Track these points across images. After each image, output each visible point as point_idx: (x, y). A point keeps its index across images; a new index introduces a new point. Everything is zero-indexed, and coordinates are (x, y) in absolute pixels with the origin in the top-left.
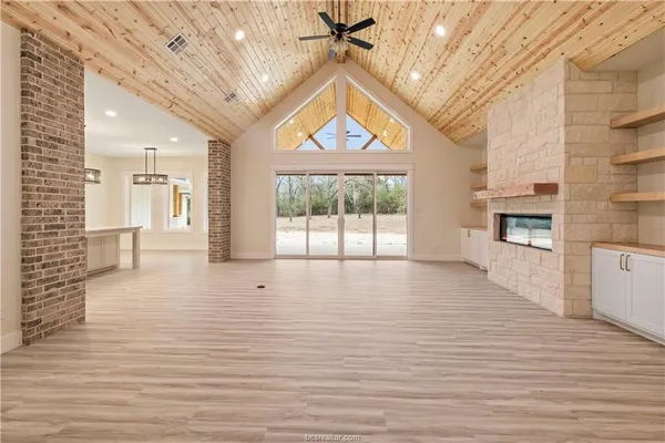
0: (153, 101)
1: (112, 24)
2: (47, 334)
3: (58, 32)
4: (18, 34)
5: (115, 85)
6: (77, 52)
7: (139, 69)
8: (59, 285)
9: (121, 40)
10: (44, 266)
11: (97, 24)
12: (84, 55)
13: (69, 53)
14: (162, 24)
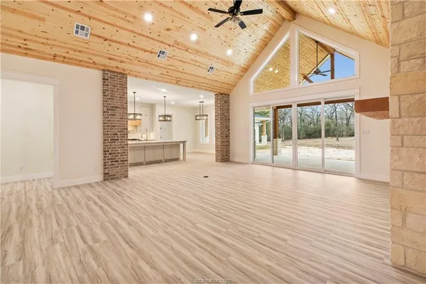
0: (166, 82)
1: (129, 57)
2: (111, 179)
3: (113, 67)
4: (101, 72)
5: (144, 80)
6: (123, 72)
7: (151, 71)
8: (116, 161)
9: (136, 62)
10: (110, 154)
11: (124, 59)
12: (127, 72)
13: (121, 73)
14: (150, 49)
